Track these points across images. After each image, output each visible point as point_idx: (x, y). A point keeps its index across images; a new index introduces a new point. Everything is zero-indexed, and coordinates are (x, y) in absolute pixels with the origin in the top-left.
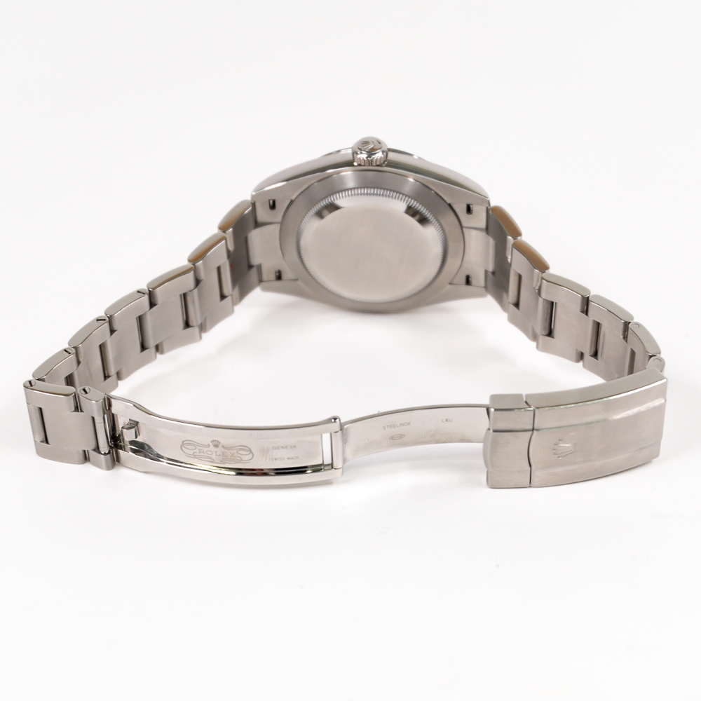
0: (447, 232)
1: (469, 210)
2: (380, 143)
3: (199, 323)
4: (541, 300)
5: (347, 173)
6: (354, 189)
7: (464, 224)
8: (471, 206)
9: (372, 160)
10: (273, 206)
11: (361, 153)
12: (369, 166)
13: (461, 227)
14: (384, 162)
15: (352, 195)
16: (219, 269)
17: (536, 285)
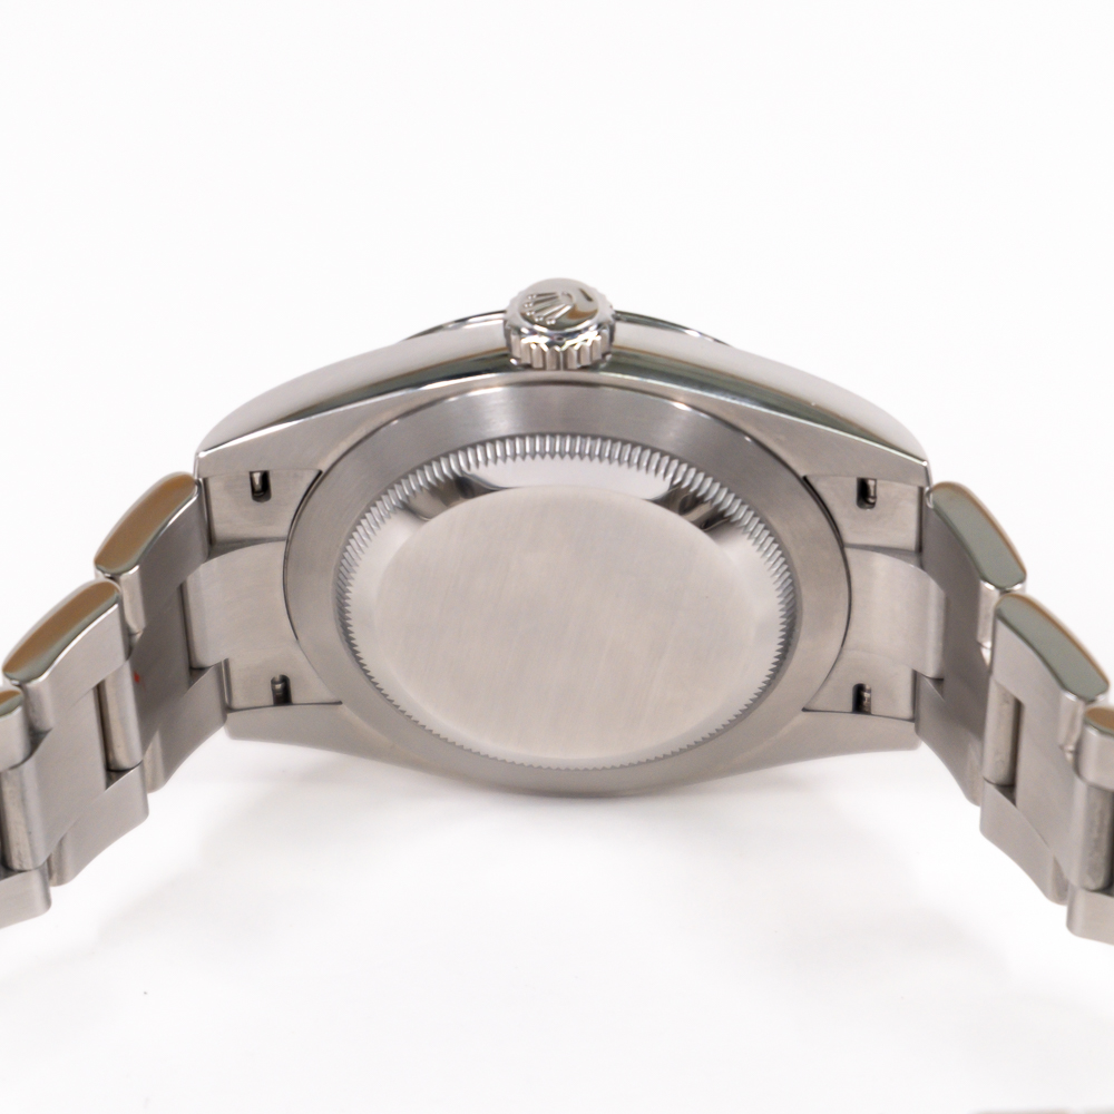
0: (797, 563)
1: (864, 494)
2: (589, 299)
3: (42, 860)
4: (1080, 788)
5: (491, 392)
6: (512, 438)
7: (850, 537)
8: (871, 483)
9: (566, 353)
10: (262, 490)
11: (533, 332)
12: (558, 368)
13: (842, 545)
14: (604, 355)
15: (505, 457)
16: (99, 691)
17: (1068, 738)
